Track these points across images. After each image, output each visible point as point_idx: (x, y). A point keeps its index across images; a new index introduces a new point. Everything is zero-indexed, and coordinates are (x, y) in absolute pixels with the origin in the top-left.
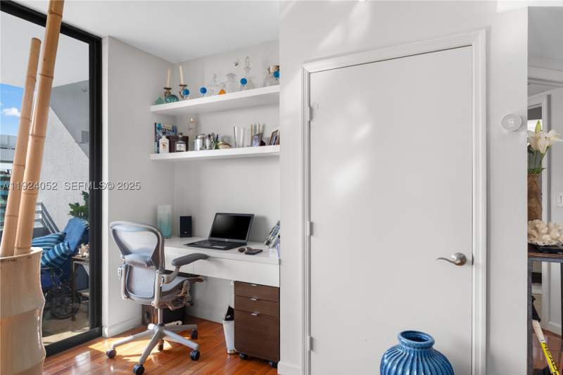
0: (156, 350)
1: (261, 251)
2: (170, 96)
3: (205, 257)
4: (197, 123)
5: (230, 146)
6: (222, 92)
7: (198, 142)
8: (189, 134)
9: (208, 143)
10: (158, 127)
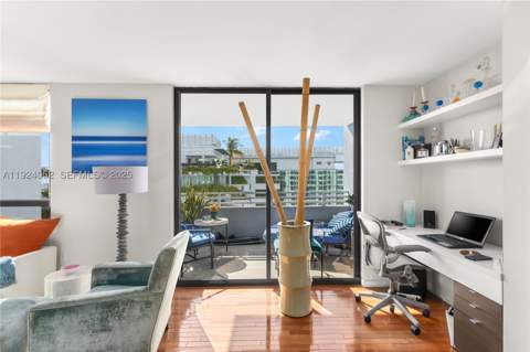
0: (387, 309)
1: (490, 259)
2: (415, 114)
3: (427, 250)
4: (441, 132)
5: (469, 149)
6: (457, 100)
7: (437, 149)
8: (433, 141)
9: (444, 148)
10: (405, 140)
